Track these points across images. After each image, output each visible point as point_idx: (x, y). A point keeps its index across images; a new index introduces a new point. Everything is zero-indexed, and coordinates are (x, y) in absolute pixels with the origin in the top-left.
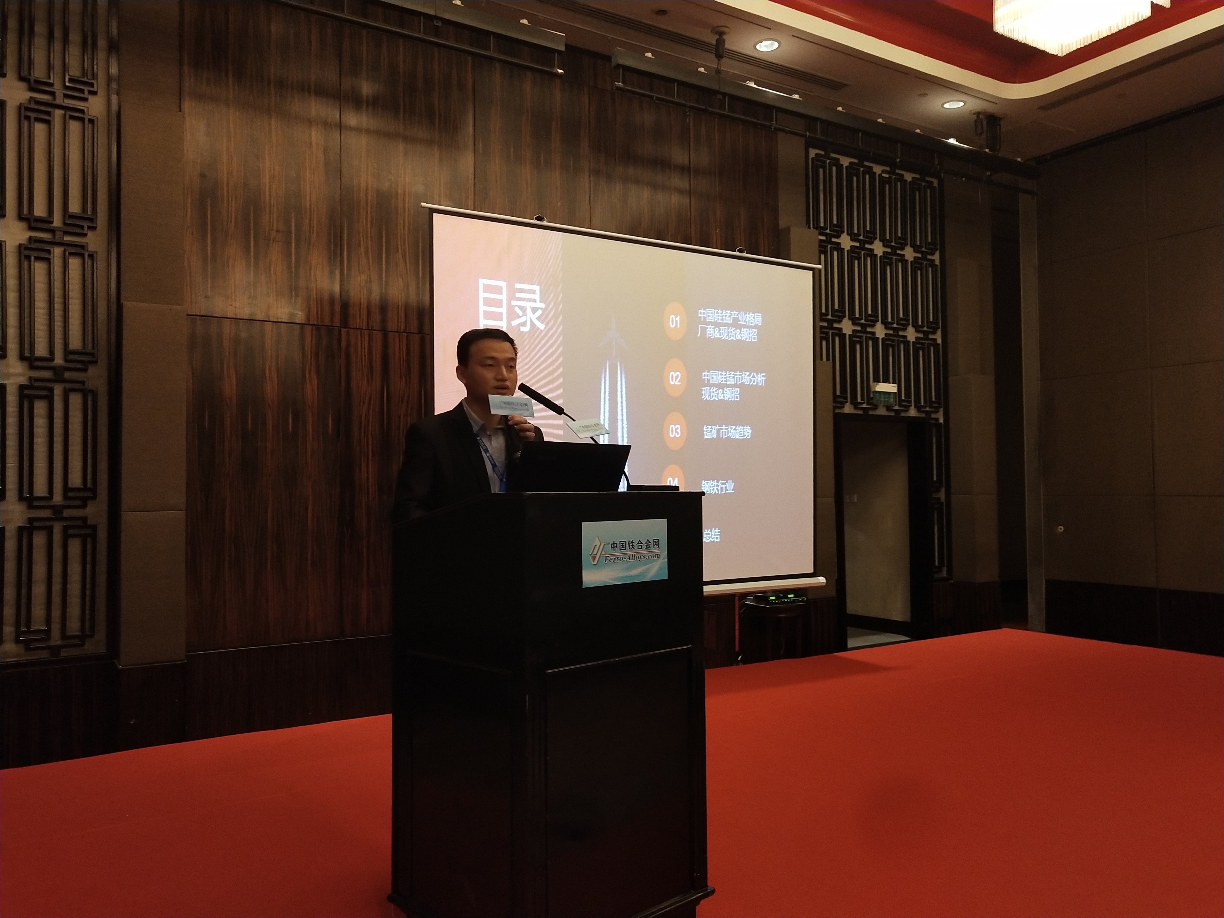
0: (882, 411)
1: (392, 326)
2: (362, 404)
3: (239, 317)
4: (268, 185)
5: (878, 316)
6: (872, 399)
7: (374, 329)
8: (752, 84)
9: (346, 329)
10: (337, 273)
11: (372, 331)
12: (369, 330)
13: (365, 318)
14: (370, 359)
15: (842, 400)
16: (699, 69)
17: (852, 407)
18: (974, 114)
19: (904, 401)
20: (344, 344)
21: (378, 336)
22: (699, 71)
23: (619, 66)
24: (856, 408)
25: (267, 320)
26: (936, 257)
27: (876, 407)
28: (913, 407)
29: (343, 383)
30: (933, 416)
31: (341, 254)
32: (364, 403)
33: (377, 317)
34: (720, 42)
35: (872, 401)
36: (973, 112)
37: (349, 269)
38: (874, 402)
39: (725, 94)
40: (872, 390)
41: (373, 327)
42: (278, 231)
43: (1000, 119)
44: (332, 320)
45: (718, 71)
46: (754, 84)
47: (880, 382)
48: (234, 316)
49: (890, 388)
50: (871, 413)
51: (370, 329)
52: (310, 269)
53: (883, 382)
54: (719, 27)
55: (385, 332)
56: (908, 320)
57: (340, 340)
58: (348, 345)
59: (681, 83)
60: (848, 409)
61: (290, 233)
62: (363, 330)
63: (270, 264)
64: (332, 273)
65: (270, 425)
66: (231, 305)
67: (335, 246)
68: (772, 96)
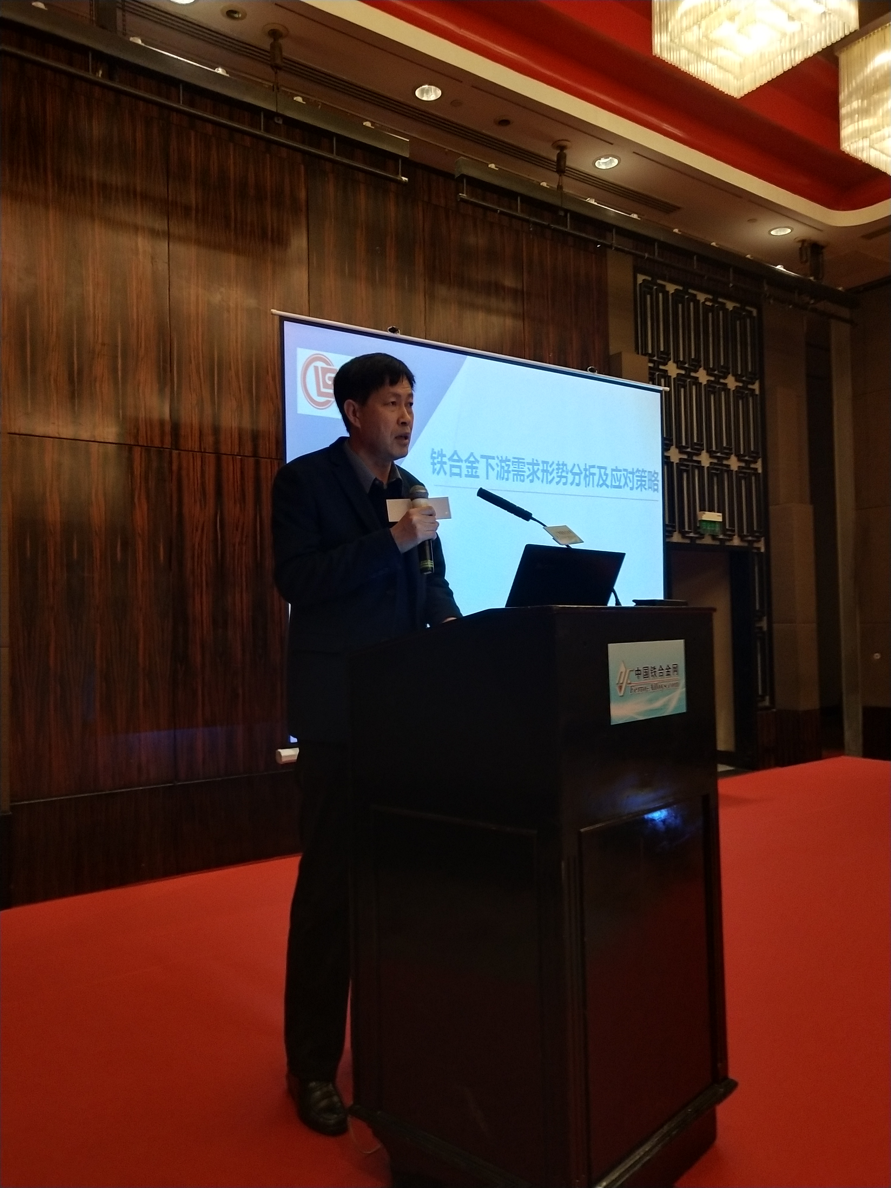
0: (707, 540)
1: (224, 449)
2: (194, 531)
3: (62, 436)
4: (91, 293)
5: (703, 444)
6: (699, 528)
7: (207, 451)
8: (593, 202)
9: (178, 451)
10: (167, 390)
11: (204, 454)
12: (201, 452)
13: (197, 439)
14: (203, 484)
15: (671, 529)
16: (541, 184)
17: (680, 536)
18: (799, 241)
19: (728, 530)
20: (175, 467)
21: (211, 459)
22: (542, 186)
23: (463, 176)
24: (684, 537)
25: (93, 440)
26: (756, 387)
27: (702, 536)
28: (736, 537)
29: (175, 510)
30: (756, 545)
31: (171, 371)
32: (197, 530)
33: (209, 440)
34: (562, 157)
35: (699, 530)
36: (799, 239)
37: (179, 387)
38: (701, 531)
39: (566, 211)
40: (699, 519)
41: (205, 449)
42: (103, 344)
43: (823, 247)
44: (162, 442)
45: (560, 187)
46: (595, 202)
47: (705, 511)
48: (57, 435)
49: (716, 517)
50: (698, 542)
51: (203, 451)
52: (139, 386)
53: (709, 511)
54: (562, 140)
55: (218, 455)
56: (731, 449)
57: (171, 463)
58: (180, 468)
59: (524, 197)
60: (676, 538)
61: (117, 346)
62: (195, 453)
63: (95, 381)
64: (161, 391)
65: (97, 554)
66: (54, 423)
67: (165, 361)
68: (612, 215)
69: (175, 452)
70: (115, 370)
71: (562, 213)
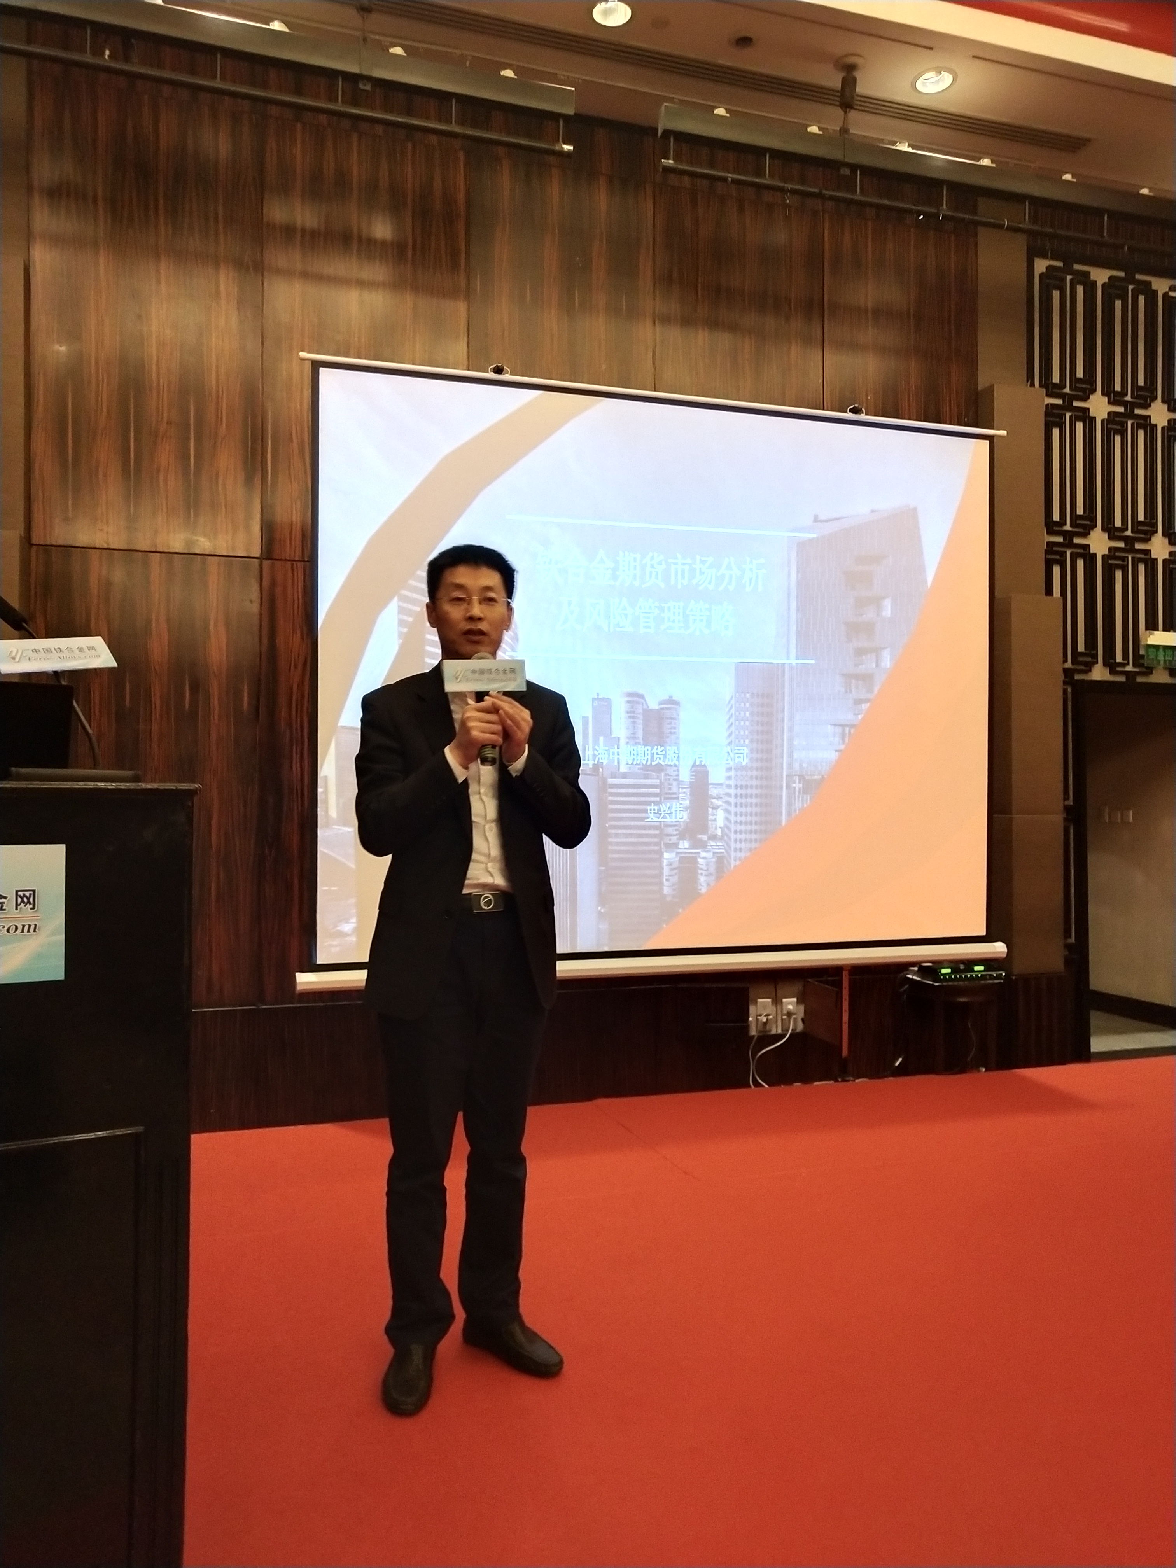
0: (1160, 677)
2: (293, 669)
3: (112, 547)
4: (155, 358)
5: (1156, 523)
6: (1143, 657)
8: (904, 147)
9: (270, 562)
10: (257, 480)
13: (296, 543)
15: (1089, 659)
16: (809, 129)
17: (1107, 671)
20: (265, 583)
22: (810, 133)
23: (667, 133)
24: (1113, 672)
25: (153, 550)
27: (1149, 671)
29: (264, 640)
31: (263, 453)
34: (849, 82)
35: (1142, 661)
37: (275, 474)
38: (1146, 663)
39: (854, 167)
40: (1143, 643)
42: (169, 423)
44: (248, 549)
45: (844, 131)
46: (909, 146)
47: (1158, 630)
48: (105, 546)
50: (1139, 679)
52: (217, 476)
53: (1164, 630)
54: (846, 56)
57: (259, 577)
58: (273, 584)
59: (776, 154)
60: (1099, 673)
61: (188, 425)
62: (295, 563)
63: (158, 471)
64: (249, 481)
65: (157, 700)
66: (102, 530)
67: (254, 441)
68: (940, 164)
69: (266, 563)
70: (185, 457)
71: (846, 171)
